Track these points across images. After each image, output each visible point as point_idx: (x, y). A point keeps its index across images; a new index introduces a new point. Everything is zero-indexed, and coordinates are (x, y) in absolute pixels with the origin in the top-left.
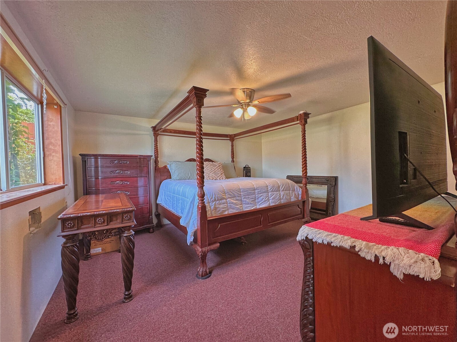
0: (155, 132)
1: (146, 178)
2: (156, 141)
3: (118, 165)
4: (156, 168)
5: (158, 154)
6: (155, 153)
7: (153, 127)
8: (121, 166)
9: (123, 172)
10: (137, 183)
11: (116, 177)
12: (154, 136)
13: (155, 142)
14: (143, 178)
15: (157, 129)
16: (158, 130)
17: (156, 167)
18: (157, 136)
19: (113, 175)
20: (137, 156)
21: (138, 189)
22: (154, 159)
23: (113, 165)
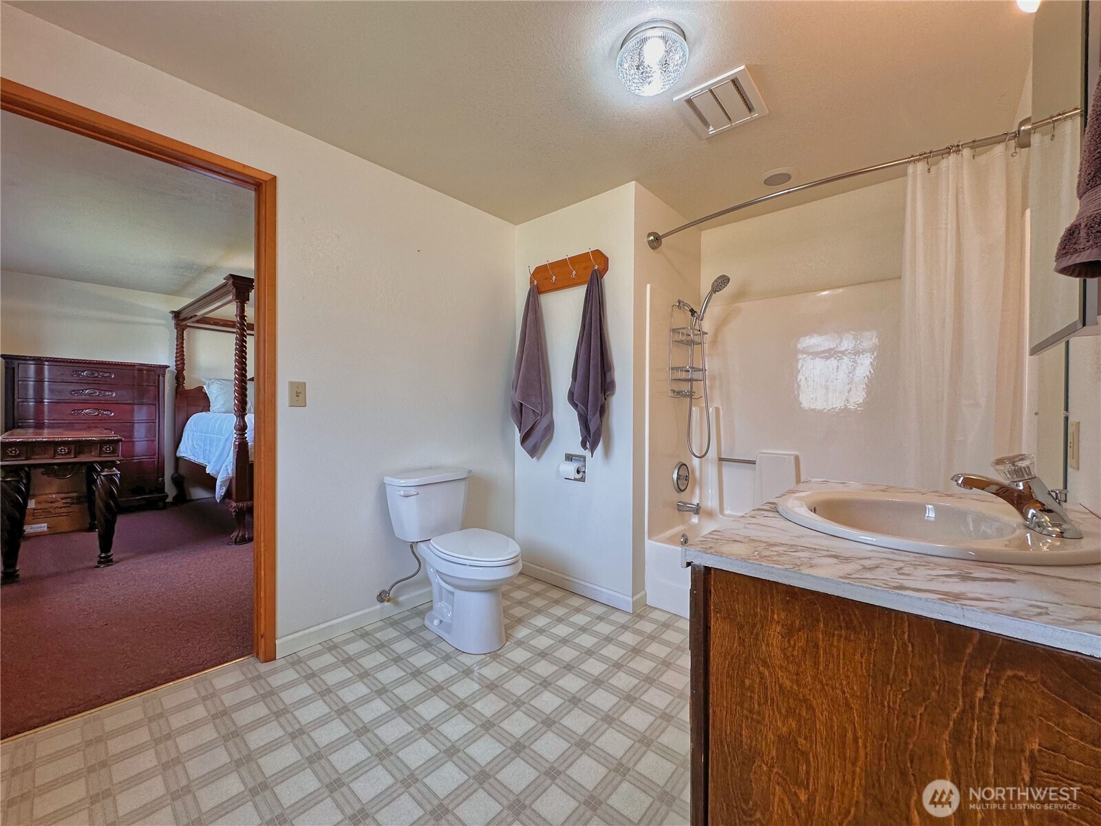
0: (179, 322)
1: (154, 407)
2: (180, 338)
3: (88, 378)
4: (180, 391)
5: (183, 364)
6: (176, 361)
7: (173, 312)
8: (97, 382)
9: (100, 392)
10: (132, 416)
11: (85, 402)
12: (176, 328)
13: (177, 341)
14: (145, 408)
15: (182, 316)
16: (185, 319)
17: (177, 388)
18: (184, 329)
19: (76, 397)
20: (134, 366)
21: (133, 426)
22: (173, 372)
23: (77, 378)
